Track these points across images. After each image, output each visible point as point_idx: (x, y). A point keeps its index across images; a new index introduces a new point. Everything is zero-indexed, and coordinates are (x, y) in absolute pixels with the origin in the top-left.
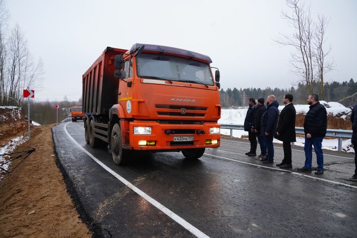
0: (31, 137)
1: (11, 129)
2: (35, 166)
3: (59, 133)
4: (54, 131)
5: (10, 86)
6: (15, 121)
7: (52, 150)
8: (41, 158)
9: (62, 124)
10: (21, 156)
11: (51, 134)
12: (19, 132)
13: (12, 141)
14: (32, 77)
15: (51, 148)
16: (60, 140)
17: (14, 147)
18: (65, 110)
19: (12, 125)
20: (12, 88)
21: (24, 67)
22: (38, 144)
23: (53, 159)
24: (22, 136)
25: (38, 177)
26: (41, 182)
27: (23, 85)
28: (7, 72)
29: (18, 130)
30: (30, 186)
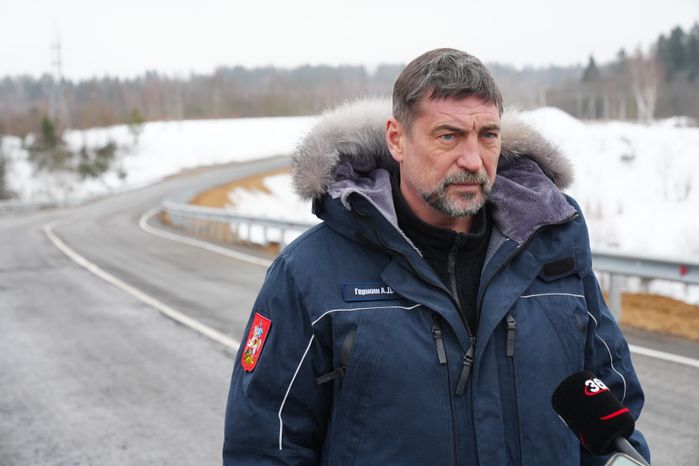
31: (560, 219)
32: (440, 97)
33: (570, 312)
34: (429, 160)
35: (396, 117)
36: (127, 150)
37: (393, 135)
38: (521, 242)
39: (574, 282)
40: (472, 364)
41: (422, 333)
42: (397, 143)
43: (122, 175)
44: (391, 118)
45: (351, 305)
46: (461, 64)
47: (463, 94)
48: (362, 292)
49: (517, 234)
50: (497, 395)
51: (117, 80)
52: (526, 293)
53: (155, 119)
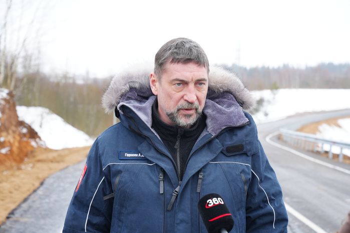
31: (238, 125)
32: (175, 62)
33: (238, 173)
34: (170, 96)
35: (155, 72)
36: (269, 102)
37: (154, 81)
38: (214, 135)
39: (244, 157)
40: (177, 195)
41: (154, 177)
42: (155, 86)
43: (266, 115)
44: (153, 73)
45: (122, 161)
46: (187, 46)
47: (187, 61)
48: (129, 155)
49: (212, 130)
50: (189, 212)
51: (268, 68)
52: (212, 161)
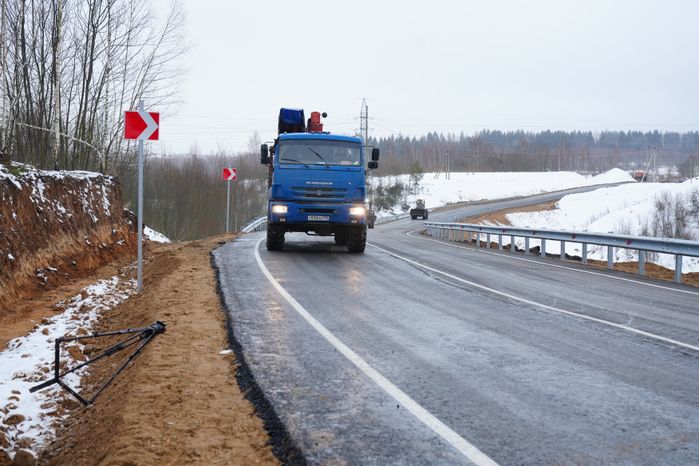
0: (145, 282)
1: (81, 250)
2: (169, 387)
3: (237, 273)
4: (219, 263)
5: (77, 100)
6: (93, 225)
7: (222, 335)
8: (187, 360)
9: (244, 240)
10: (119, 348)
11: (211, 273)
12: (104, 263)
13: (85, 295)
14: (148, 64)
15: (214, 326)
16: (244, 296)
17: (93, 315)
18: (252, 188)
19: (82, 235)
20: (83, 104)
21: (123, 29)
22: (173, 310)
23: (225, 367)
24: (116, 280)
25: (181, 426)
26: (193, 443)
27: (119, 96)
28: (73, 50)
29: (101, 257)
30: (162, 454)
53: (431, 171)
